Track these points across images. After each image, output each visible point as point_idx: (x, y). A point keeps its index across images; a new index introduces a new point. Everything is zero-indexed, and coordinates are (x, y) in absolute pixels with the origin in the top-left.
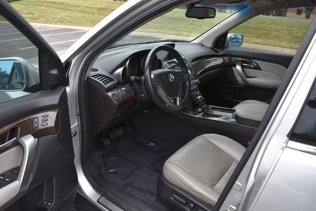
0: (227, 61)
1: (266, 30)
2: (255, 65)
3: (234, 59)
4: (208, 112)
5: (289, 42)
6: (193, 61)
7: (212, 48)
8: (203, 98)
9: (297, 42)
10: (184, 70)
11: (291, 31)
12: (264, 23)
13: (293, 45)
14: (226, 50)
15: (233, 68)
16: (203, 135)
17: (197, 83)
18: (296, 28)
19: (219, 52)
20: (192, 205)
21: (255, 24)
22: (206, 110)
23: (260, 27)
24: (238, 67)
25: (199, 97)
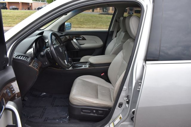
0: (68, 38)
2: (82, 37)
3: (71, 36)
5: (78, 24)
7: (58, 32)
8: (71, 59)
9: (81, 24)
11: (77, 18)
13: (80, 26)
15: (72, 41)
16: (78, 78)
18: (79, 17)
19: (63, 34)
20: (94, 111)
22: (74, 65)
24: (75, 40)
25: (69, 59)
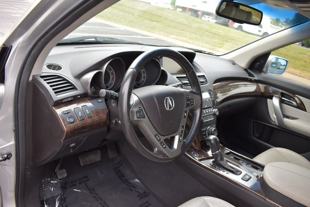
0: (262, 90)
1: (305, 61)
3: (271, 89)
4: (221, 162)
6: (216, 82)
7: (245, 70)
8: (218, 140)
10: (194, 90)
12: (305, 54)
14: (263, 75)
17: (214, 114)
19: (254, 77)
21: (294, 54)
22: (219, 159)
23: (299, 57)
24: (276, 101)
25: (212, 137)
